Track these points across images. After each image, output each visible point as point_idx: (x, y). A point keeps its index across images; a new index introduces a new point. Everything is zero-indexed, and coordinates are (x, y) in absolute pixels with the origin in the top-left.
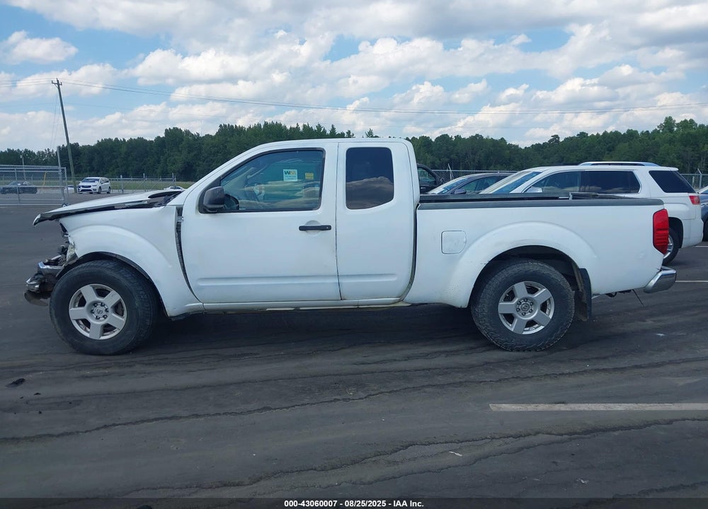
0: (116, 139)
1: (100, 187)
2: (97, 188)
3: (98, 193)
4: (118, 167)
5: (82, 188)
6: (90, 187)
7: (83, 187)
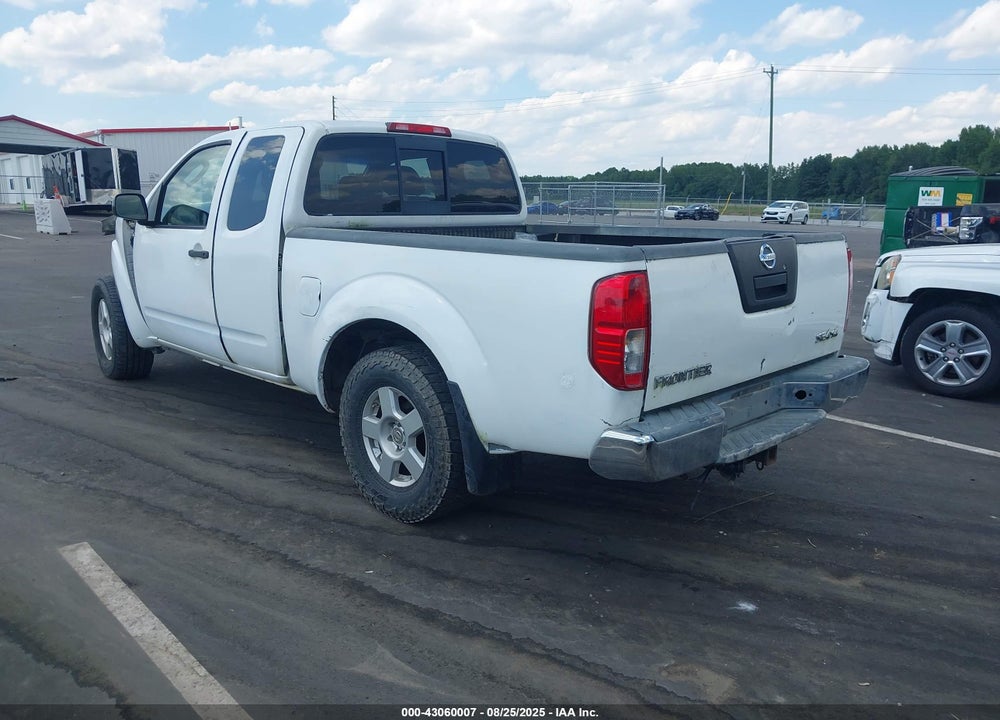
0: (885, 146)
1: (791, 215)
2: (786, 216)
3: (787, 223)
4: (878, 188)
5: (766, 215)
6: (776, 213)
7: (768, 213)
